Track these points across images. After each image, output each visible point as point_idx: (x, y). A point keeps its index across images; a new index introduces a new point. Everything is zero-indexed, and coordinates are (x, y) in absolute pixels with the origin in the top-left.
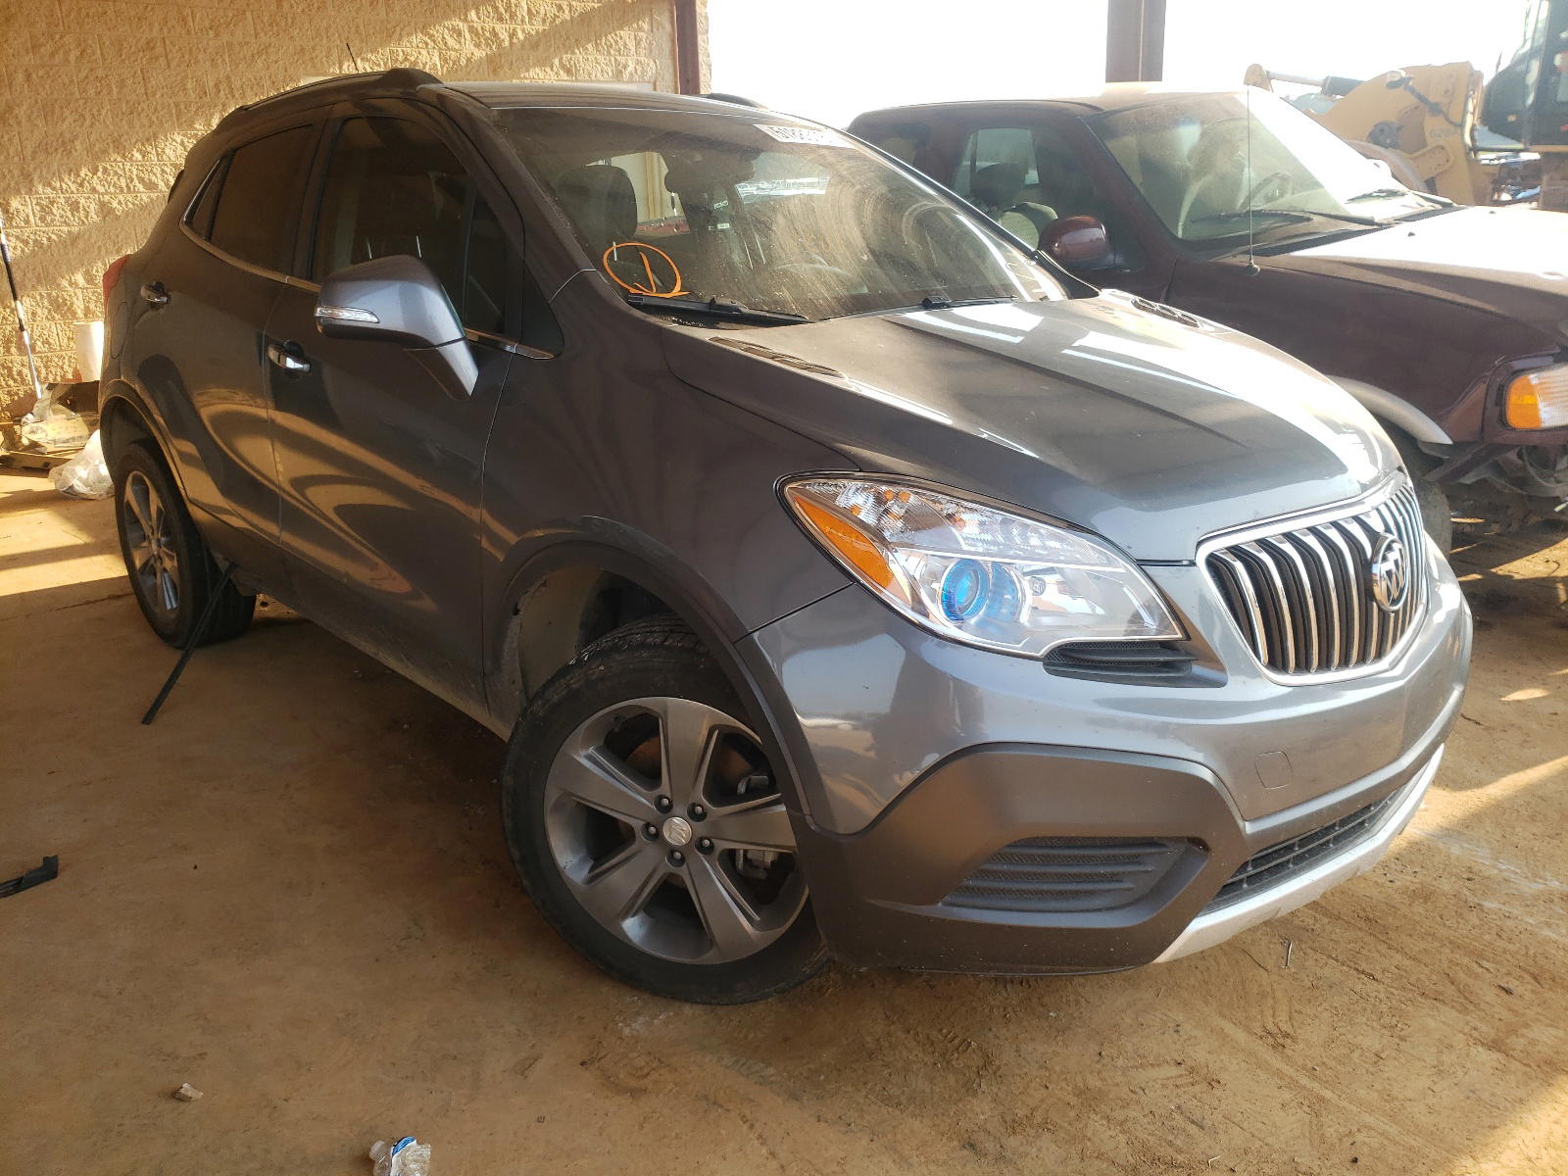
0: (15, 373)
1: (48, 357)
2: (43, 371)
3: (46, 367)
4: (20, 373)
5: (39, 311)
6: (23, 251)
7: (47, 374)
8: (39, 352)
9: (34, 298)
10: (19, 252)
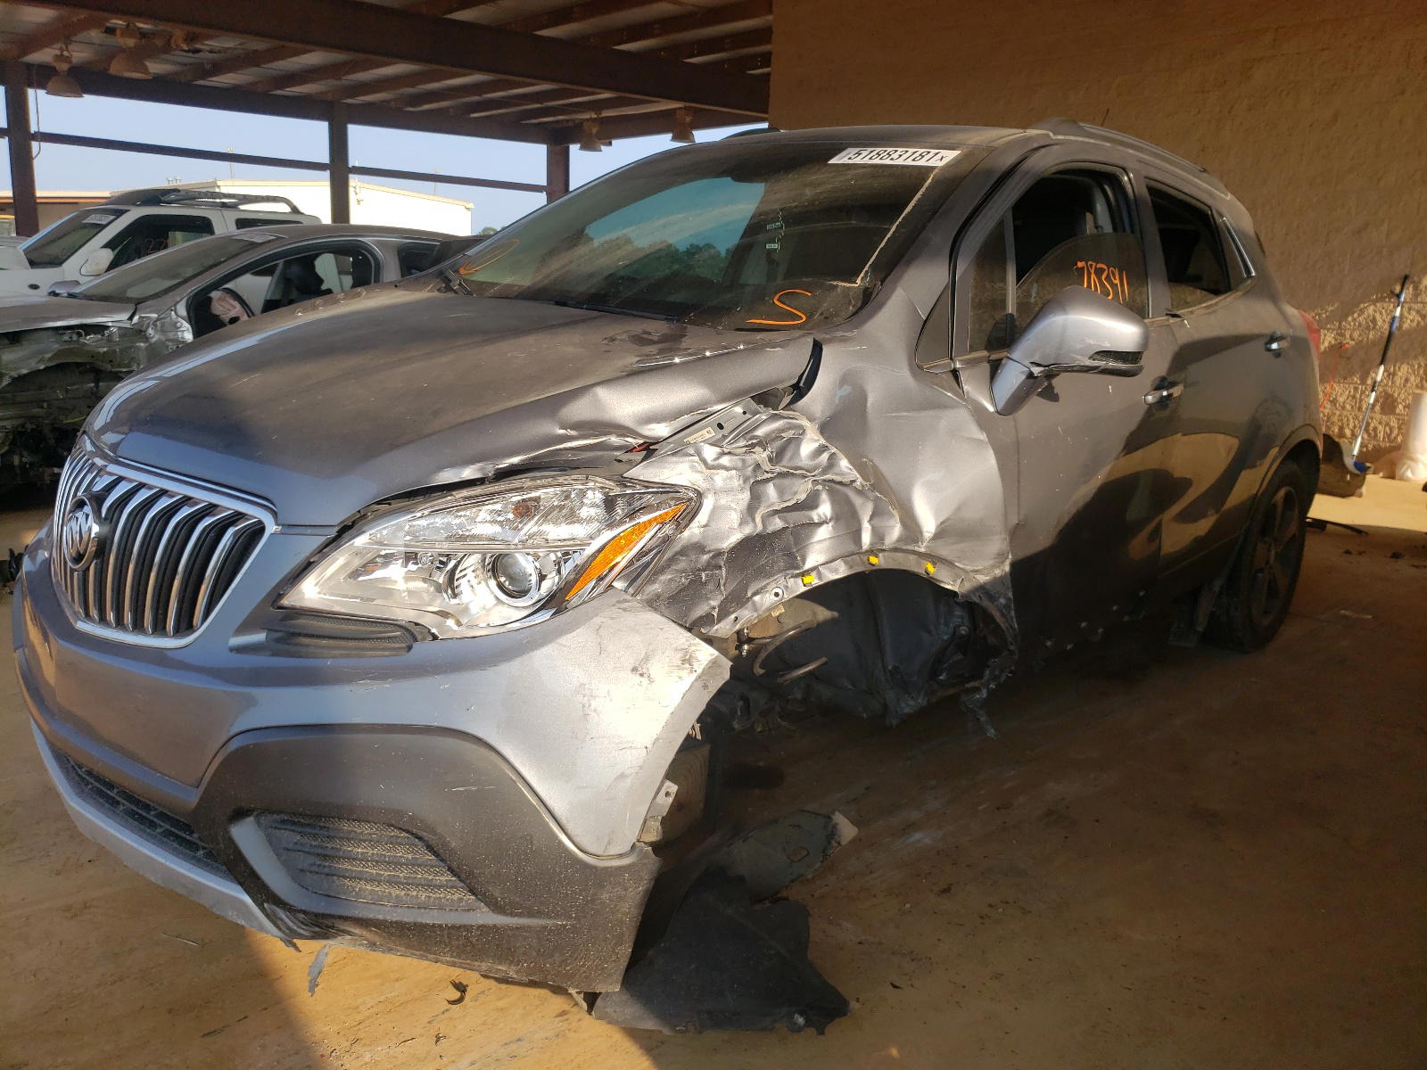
0: (1371, 428)
1: (1404, 420)
2: (1396, 432)
3: (1399, 428)
4: (1375, 429)
5: (1412, 378)
6: (1419, 323)
7: (1398, 435)
8: (1399, 414)
9: (1412, 366)
10: (1415, 324)
